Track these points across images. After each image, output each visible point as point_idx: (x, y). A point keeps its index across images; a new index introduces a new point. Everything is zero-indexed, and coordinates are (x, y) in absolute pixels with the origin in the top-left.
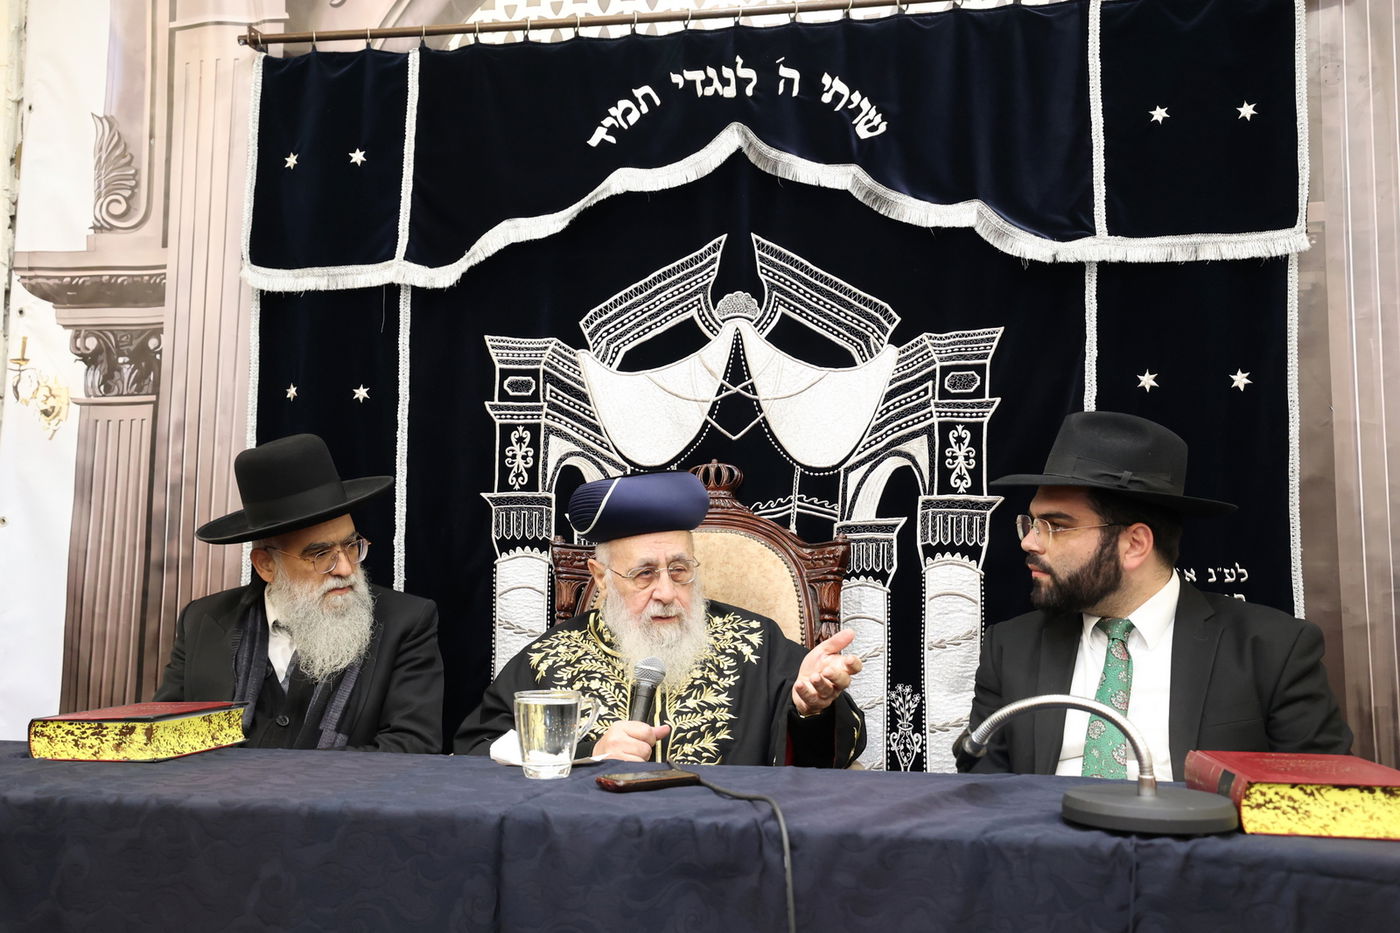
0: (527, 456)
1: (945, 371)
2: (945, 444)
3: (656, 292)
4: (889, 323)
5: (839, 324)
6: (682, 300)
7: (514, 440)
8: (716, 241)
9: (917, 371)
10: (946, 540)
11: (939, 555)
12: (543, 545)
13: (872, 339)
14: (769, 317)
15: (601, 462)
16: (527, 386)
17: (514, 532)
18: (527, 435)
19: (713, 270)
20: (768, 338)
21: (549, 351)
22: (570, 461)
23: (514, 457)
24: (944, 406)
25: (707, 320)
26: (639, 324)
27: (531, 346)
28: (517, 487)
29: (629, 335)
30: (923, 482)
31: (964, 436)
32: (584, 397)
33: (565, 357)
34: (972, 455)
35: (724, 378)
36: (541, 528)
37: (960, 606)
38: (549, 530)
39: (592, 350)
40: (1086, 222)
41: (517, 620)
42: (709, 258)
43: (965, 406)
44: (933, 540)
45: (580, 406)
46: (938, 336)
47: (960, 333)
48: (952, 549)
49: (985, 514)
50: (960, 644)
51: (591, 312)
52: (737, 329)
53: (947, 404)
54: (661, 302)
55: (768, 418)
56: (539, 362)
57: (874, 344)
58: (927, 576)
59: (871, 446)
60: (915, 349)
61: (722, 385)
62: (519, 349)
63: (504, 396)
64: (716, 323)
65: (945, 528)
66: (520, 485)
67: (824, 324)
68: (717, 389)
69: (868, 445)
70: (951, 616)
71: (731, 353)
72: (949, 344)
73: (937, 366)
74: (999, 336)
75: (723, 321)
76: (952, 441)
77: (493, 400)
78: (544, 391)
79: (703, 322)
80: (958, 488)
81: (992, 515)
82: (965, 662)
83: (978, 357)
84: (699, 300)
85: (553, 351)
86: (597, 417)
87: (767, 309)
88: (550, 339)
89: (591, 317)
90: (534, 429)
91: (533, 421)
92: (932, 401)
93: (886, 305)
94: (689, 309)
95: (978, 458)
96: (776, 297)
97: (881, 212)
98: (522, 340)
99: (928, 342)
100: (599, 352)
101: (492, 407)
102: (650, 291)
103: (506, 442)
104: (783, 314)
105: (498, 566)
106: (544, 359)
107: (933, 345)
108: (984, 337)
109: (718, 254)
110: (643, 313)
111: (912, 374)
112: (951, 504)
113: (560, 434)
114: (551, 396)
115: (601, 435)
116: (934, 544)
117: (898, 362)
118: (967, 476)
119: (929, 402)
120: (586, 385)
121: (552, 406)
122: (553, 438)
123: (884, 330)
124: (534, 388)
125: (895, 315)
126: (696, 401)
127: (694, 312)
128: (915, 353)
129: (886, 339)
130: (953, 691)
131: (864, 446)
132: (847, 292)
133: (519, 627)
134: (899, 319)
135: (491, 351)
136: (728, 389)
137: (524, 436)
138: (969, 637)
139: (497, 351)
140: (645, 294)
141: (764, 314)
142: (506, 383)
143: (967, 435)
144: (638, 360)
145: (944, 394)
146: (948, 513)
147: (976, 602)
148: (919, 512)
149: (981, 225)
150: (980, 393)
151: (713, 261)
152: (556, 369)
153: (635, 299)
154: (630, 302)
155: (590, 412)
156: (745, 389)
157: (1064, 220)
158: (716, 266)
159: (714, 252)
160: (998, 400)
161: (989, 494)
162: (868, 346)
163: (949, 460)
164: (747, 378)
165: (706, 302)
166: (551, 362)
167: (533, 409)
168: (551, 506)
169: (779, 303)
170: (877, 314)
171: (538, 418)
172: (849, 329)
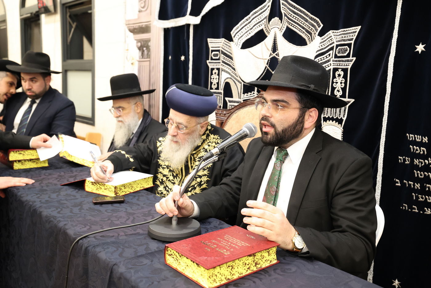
0: (217, 79)
1: (337, 46)
2: (334, 77)
3: (252, 20)
4: (318, 27)
5: (303, 28)
6: (259, 22)
7: (214, 73)
9: (327, 47)
10: (331, 115)
11: (328, 121)
13: (313, 34)
14: (284, 27)
15: (235, 81)
16: (217, 55)
19: (269, 10)
20: (283, 35)
21: (222, 43)
22: (227, 80)
23: (214, 79)
24: (336, 61)
26: (247, 32)
29: (244, 36)
32: (231, 58)
33: (227, 45)
34: (343, 82)
35: (271, 51)
38: (221, 103)
39: (234, 42)
42: (267, 5)
43: (343, 61)
44: (327, 115)
46: (337, 31)
47: (343, 30)
48: (333, 119)
52: (275, 32)
54: (253, 23)
56: (220, 47)
57: (313, 36)
58: (324, 129)
60: (327, 37)
61: (271, 53)
62: (215, 43)
63: (211, 59)
64: (269, 30)
65: (331, 111)
66: (215, 88)
67: (299, 29)
68: (269, 55)
71: (273, 41)
72: (340, 35)
73: (335, 45)
74: (358, 31)
75: (271, 29)
76: (337, 76)
78: (221, 57)
79: (266, 30)
81: (349, 107)
83: (349, 40)
84: (265, 22)
85: (224, 43)
86: (235, 65)
87: (283, 24)
88: (222, 39)
89: (234, 30)
90: (218, 69)
92: (332, 60)
93: (318, 20)
94: (262, 25)
95: (346, 83)
96: (285, 19)
98: (216, 40)
99: (332, 34)
100: (236, 43)
101: (209, 62)
103: (212, 74)
104: (287, 26)
107: (335, 35)
108: (353, 31)
109: (270, 4)
110: (248, 28)
111: (325, 48)
113: (225, 71)
114: (223, 58)
115: (235, 71)
116: (327, 117)
117: (320, 43)
118: (341, 91)
119: (330, 60)
120: (233, 54)
123: (317, 30)
124: (219, 56)
125: (321, 24)
126: (262, 59)
128: (328, 39)
129: (317, 33)
132: (307, 15)
135: (209, 44)
136: (272, 55)
137: (216, 72)
140: (249, 21)
141: (282, 26)
142: (212, 54)
143: (342, 73)
144: (246, 45)
145: (336, 56)
150: (348, 56)
151: (269, 6)
152: (224, 49)
153: (246, 23)
154: (244, 24)
155: (233, 63)
156: (276, 55)
158: (270, 8)
160: (354, 59)
161: (348, 98)
162: (311, 37)
163: (335, 84)
164: (277, 50)
165: (267, 23)
166: (223, 47)
167: (218, 63)
168: (222, 95)
169: (286, 21)
170: (315, 24)
171: (219, 66)
172: (306, 30)
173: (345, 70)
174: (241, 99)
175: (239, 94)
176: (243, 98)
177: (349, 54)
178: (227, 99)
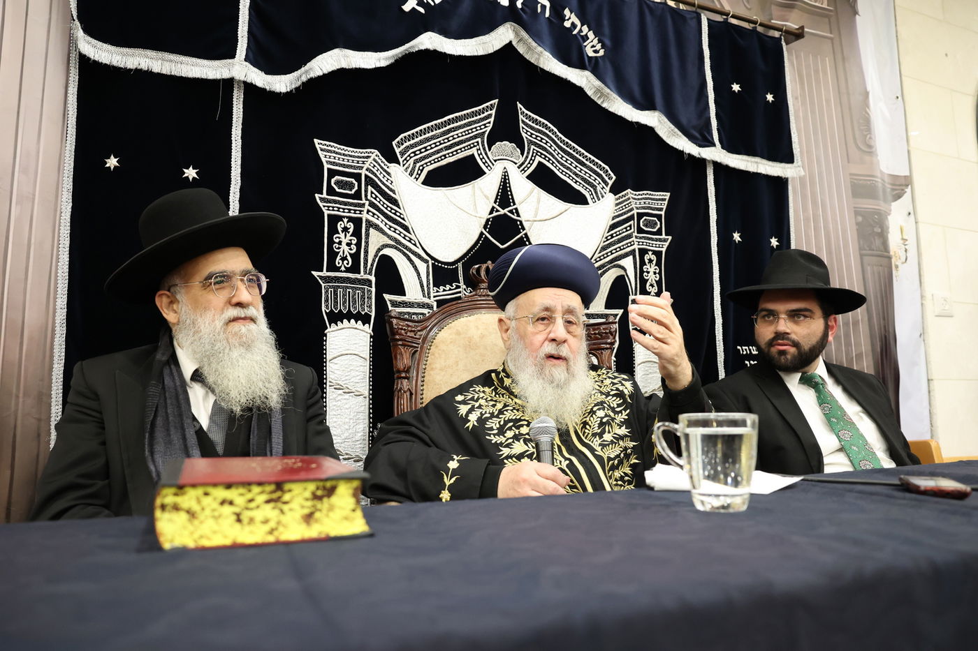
0: (351, 244)
1: (640, 216)
2: (643, 263)
3: (450, 131)
4: (609, 179)
5: (576, 175)
6: (468, 140)
7: (340, 229)
8: (491, 102)
9: (625, 213)
12: (365, 319)
13: (599, 188)
14: (529, 163)
15: (409, 254)
16: (351, 186)
17: (340, 307)
18: (351, 226)
19: (489, 123)
20: (528, 177)
21: (370, 160)
22: (386, 251)
23: (340, 243)
24: (641, 238)
25: (483, 158)
26: (438, 152)
27: (353, 154)
28: (343, 269)
29: (430, 159)
30: (631, 286)
31: (652, 259)
32: (395, 202)
33: (382, 168)
34: (657, 271)
35: (495, 202)
36: (363, 304)
38: (370, 307)
39: (402, 165)
40: (709, 138)
41: (345, 382)
42: (486, 114)
43: (652, 239)
45: (392, 209)
46: (634, 193)
47: (649, 192)
51: (402, 136)
52: (505, 168)
53: (643, 237)
54: (454, 139)
55: (529, 234)
56: (362, 168)
57: (600, 191)
58: (635, 349)
59: (601, 260)
60: (624, 199)
61: (493, 208)
62: (344, 155)
63: (331, 191)
64: (490, 161)
66: (345, 267)
67: (566, 173)
68: (490, 210)
69: (598, 259)
70: (650, 376)
71: (500, 185)
72: (641, 199)
73: (635, 211)
74: (667, 198)
75: (495, 161)
76: (647, 261)
77: (322, 194)
78: (366, 191)
79: (481, 159)
80: (650, 292)
83: (658, 209)
84: (478, 142)
85: (374, 160)
86: (406, 219)
87: (527, 157)
88: (373, 150)
89: (402, 139)
90: (357, 223)
91: (355, 215)
92: (634, 234)
93: (607, 167)
94: (471, 148)
95: (660, 273)
96: (534, 149)
97: (605, 105)
98: (346, 148)
99: (630, 195)
100: (408, 168)
101: (322, 199)
102: (445, 129)
103: (333, 230)
104: (540, 162)
105: (328, 335)
106: (366, 166)
107: (633, 198)
108: (661, 197)
109: (493, 112)
110: (441, 144)
111: (622, 215)
113: (377, 228)
114: (372, 196)
115: (409, 233)
117: (616, 205)
118: (655, 285)
119: (632, 235)
120: (397, 192)
121: (372, 205)
122: (371, 230)
123: (606, 184)
124: (356, 188)
125: (612, 174)
126: (476, 216)
127: (474, 151)
128: (624, 201)
129: (608, 189)
132: (581, 154)
133: (348, 388)
134: (614, 178)
135: (320, 152)
136: (497, 211)
137: (349, 227)
139: (325, 153)
140: (442, 130)
141: (525, 161)
142: (333, 181)
143: (654, 257)
144: (438, 179)
145: (640, 231)
149: (660, 127)
150: (659, 232)
151: (490, 116)
152: (375, 176)
153: (435, 132)
154: (431, 134)
155: (401, 214)
156: (511, 211)
157: (697, 135)
158: (492, 120)
159: (491, 110)
160: (670, 238)
162: (596, 193)
163: (645, 274)
164: (512, 204)
165: (483, 145)
166: (372, 169)
167: (355, 205)
168: (371, 287)
169: (537, 154)
170: (601, 173)
171: (360, 214)
172: (584, 179)
173: (658, 254)
174: (429, 298)
175: (422, 286)
176: (434, 297)
177: (660, 229)
178: (387, 297)
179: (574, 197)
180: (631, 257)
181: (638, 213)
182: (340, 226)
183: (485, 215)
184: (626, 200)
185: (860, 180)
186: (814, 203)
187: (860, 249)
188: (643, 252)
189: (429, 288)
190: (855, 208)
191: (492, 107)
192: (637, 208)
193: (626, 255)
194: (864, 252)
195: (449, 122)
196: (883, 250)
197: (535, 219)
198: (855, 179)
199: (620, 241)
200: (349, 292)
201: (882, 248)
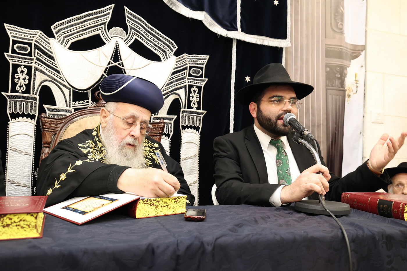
0: (25, 79)
1: (191, 68)
2: (190, 92)
3: (85, 21)
4: (174, 48)
5: (156, 45)
6: (96, 26)
7: (19, 72)
8: (110, 6)
9: (182, 66)
10: (189, 124)
11: (186, 129)
12: (33, 117)
13: (168, 53)
14: (130, 39)
15: (60, 85)
16: (26, 49)
17: (18, 110)
18: (26, 70)
19: (109, 17)
20: (130, 46)
21: (37, 36)
22: (46, 83)
23: (19, 78)
24: (190, 79)
26: (78, 32)
27: (28, 32)
28: (20, 91)
29: (73, 36)
30: (183, 104)
31: (196, 90)
32: (52, 58)
33: (44, 40)
34: (198, 97)
35: (111, 59)
36: (31, 110)
37: (192, 146)
38: (35, 111)
39: (56, 39)
40: (235, 26)
41: (19, 148)
42: (107, 12)
43: (197, 80)
44: (185, 124)
45: (50, 61)
46: (189, 55)
47: (196, 55)
48: (191, 127)
49: (201, 116)
50: (192, 159)
51: (57, 23)
52: (117, 41)
53: (191, 79)
54: (87, 25)
56: (32, 40)
57: (168, 55)
58: (182, 136)
59: (166, 90)
60: (182, 59)
61: (110, 62)
62: (22, 33)
63: (14, 51)
64: (109, 38)
65: (189, 120)
66: (21, 91)
67: (150, 45)
68: (108, 63)
69: (165, 90)
70: (190, 149)
71: (114, 51)
72: (192, 59)
73: (188, 65)
74: (208, 58)
75: (112, 37)
76: (192, 91)
77: (8, 53)
78: (34, 52)
79: (104, 36)
80: (193, 107)
81: (203, 117)
82: (193, 165)
83: (201, 64)
84: (102, 27)
85: (39, 36)
86: (58, 67)
87: (129, 36)
88: (38, 31)
89: (56, 25)
90: (29, 68)
91: (28, 65)
92: (186, 77)
93: (173, 42)
94: (98, 30)
95: (200, 98)
96: (133, 32)
97: (173, 9)
98: (23, 29)
99: (185, 57)
100: (60, 40)
101: (8, 56)
102: (82, 20)
103: (15, 72)
104: (136, 39)
105: (10, 124)
106: (35, 39)
107: (187, 58)
108: (203, 58)
109: (111, 11)
110: (80, 28)
112: (191, 112)
113: (41, 71)
114: (37, 55)
115: (60, 74)
116: (185, 125)
117: (176, 62)
118: (196, 103)
120: (53, 53)
121: (38, 59)
122: (37, 72)
123: (172, 50)
124: (29, 50)
125: (176, 46)
126: (99, 66)
127: (100, 32)
128: (182, 60)
129: (173, 53)
130: (189, 174)
131: (163, 90)
132: (159, 35)
133: (20, 151)
134: (177, 47)
135: (8, 31)
136: (112, 64)
137: (24, 70)
138: (195, 156)
139: (10, 31)
140: (80, 21)
141: (128, 38)
142: (15, 46)
143: (197, 90)
144: (76, 46)
145: (190, 75)
146: (190, 115)
147: (197, 145)
148: (181, 114)
149: (205, 20)
150: (201, 76)
151: (108, 14)
152: (40, 44)
153: (76, 22)
154: (74, 22)
155: (55, 64)
156: (119, 64)
157: (228, 24)
158: (110, 15)
159: (109, 10)
160: (207, 79)
161: (202, 110)
162: (166, 55)
163: (191, 98)
164: (120, 60)
165: (105, 29)
166: (38, 41)
167: (28, 59)
168: (36, 101)
169: (134, 34)
170: (170, 45)
171: (31, 64)
172: (159, 48)
173: (199, 88)
174: (70, 107)
175: (66, 101)
176: (73, 107)
177: (202, 75)
178: (45, 106)
179: (154, 57)
180: (184, 89)
181: (190, 67)
182: (19, 70)
183: (106, 66)
184: (183, 59)
185: (331, 48)
186: (302, 60)
187: (326, 86)
188: (191, 87)
189: (70, 103)
190: (326, 63)
191: (110, 9)
192: (189, 63)
193: (181, 88)
194: (329, 88)
195: (85, 16)
196: (341, 87)
197: (132, 68)
198: (328, 47)
199: (177, 81)
200: (24, 103)
201: (340, 86)
